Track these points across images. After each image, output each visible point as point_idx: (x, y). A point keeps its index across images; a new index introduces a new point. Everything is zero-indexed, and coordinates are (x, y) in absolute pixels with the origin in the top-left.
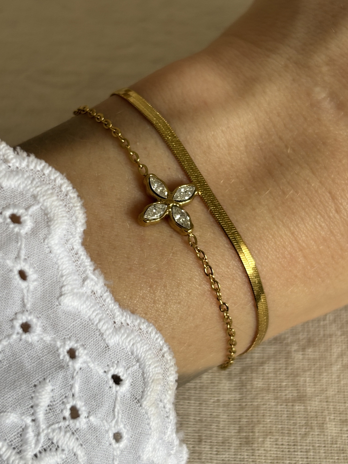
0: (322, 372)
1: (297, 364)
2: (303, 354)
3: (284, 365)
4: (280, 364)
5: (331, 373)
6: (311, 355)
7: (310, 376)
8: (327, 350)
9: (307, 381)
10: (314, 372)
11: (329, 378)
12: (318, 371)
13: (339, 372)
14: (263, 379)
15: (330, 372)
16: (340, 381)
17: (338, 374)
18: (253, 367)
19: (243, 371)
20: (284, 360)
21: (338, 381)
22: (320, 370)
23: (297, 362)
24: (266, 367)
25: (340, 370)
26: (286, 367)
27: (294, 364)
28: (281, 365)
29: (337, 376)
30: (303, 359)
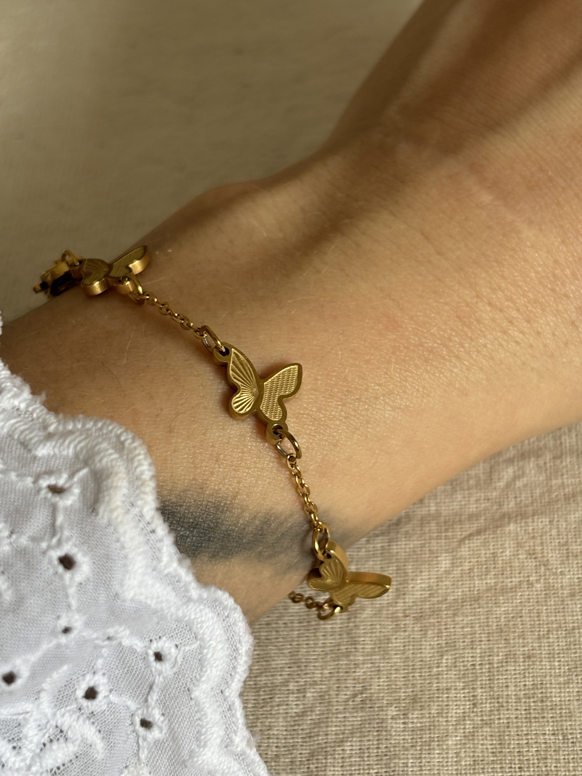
0: (434, 749)
1: (395, 739)
2: (404, 723)
3: (375, 743)
4: (369, 740)
5: (447, 749)
6: (417, 723)
7: (414, 756)
8: (442, 713)
9: (410, 765)
10: (421, 750)
11: (443, 758)
12: (427, 748)
13: (459, 746)
14: (342, 766)
15: (445, 747)
16: (460, 761)
17: (458, 751)
18: (329, 749)
19: (312, 754)
20: (375, 734)
21: (456, 761)
22: (429, 745)
23: (395, 735)
24: (347, 746)
25: (460, 744)
26: (378, 744)
27: (390, 739)
28: (371, 743)
29: (456, 753)
30: (403, 731)
